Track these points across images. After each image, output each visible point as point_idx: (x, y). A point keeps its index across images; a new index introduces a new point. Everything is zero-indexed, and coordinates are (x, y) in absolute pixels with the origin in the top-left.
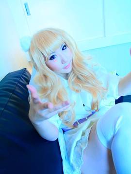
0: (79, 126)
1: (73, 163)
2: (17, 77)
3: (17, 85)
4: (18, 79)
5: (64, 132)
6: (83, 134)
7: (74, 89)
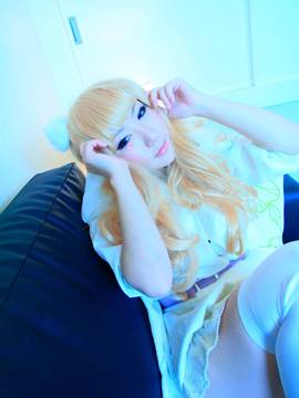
0: (198, 294)
1: (186, 385)
2: (55, 183)
3: (54, 201)
4: (58, 188)
5: (163, 308)
6: (208, 315)
7: (185, 204)
